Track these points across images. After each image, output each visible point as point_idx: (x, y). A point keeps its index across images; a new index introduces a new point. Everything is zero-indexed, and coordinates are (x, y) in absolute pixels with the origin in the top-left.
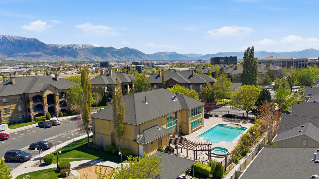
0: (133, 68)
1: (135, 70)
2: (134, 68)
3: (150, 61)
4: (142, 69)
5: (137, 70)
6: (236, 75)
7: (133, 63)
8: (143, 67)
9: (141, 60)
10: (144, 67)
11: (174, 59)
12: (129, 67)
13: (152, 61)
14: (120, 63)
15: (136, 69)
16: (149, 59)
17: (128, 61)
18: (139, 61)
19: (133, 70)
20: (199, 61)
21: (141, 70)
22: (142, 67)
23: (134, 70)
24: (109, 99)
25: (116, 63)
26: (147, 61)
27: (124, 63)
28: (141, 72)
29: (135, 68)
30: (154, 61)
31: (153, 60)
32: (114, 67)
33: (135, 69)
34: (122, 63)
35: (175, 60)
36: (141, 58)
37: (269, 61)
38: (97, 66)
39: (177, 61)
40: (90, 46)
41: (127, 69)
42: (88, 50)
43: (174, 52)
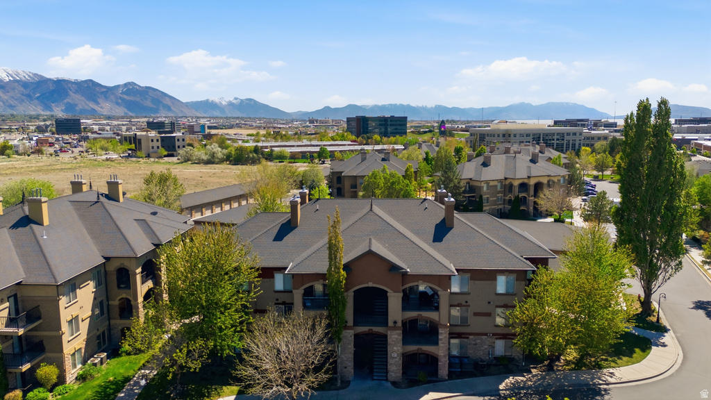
0: (152, 141)
1: (158, 147)
2: (155, 141)
3: (192, 118)
4: (177, 144)
5: (163, 147)
6: (491, 184)
7: (151, 126)
8: (181, 140)
9: (170, 114)
10: (183, 140)
11: (252, 116)
12: (140, 141)
13: (198, 118)
14: (115, 123)
15: (159, 144)
16: (188, 113)
17: (137, 117)
18: (165, 117)
19: (153, 147)
20: (312, 122)
21: (174, 147)
22: (178, 140)
23: (155, 148)
24: (26, 367)
25: (105, 122)
26: (186, 117)
27: (124, 123)
28: (175, 153)
29: (158, 140)
30: (203, 118)
31: (199, 115)
32: (96, 132)
33: (156, 144)
34: (121, 123)
35: (254, 119)
36: (169, 109)
37: (504, 133)
38: (49, 129)
39: (260, 119)
40: (29, 76)
41: (135, 143)
42: (25, 84)
43: (250, 100)
